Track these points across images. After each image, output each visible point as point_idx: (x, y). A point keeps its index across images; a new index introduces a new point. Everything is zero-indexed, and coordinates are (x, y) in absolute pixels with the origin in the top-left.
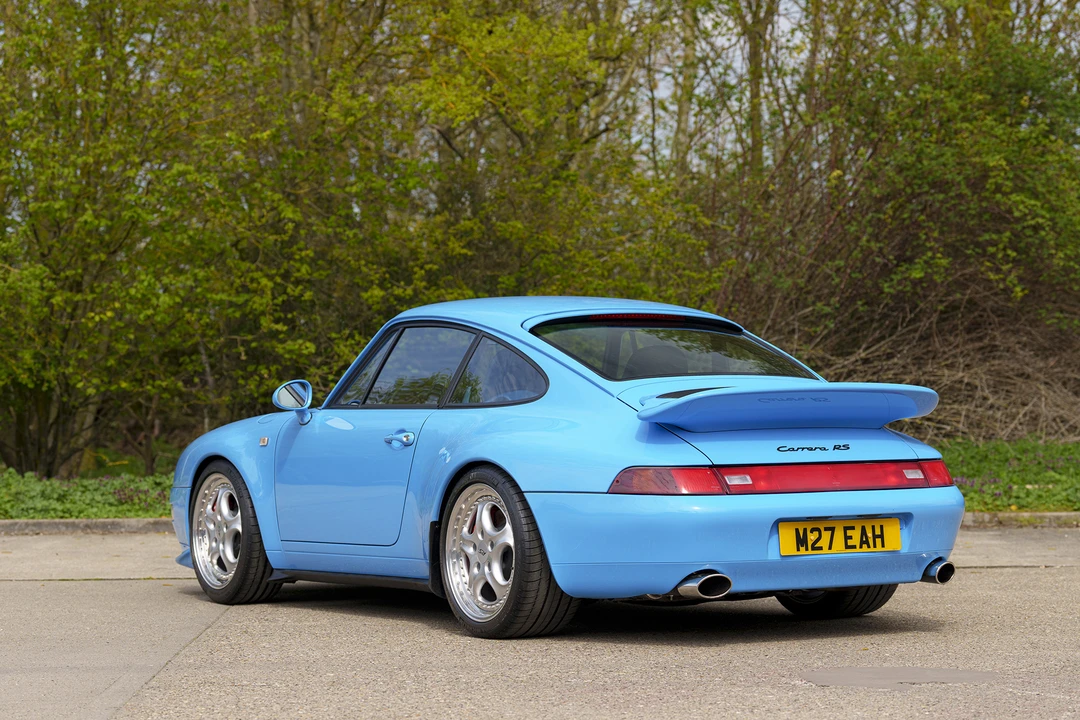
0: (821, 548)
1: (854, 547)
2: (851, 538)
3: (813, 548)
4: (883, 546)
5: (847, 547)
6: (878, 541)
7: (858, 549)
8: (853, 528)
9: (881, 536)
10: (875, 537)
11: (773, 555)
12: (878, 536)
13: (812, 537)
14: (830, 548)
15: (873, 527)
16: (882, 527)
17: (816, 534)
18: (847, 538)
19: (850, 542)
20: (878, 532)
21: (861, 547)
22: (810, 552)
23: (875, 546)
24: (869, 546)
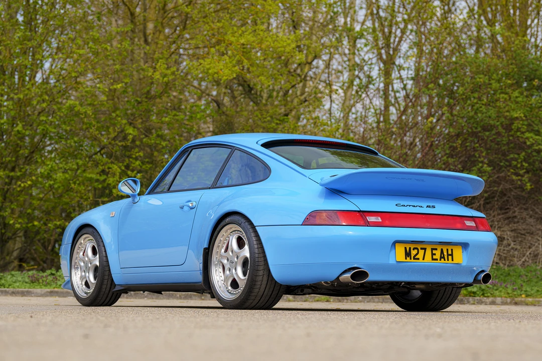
0: (418, 259)
1: (437, 260)
2: (435, 254)
3: (414, 258)
4: (453, 260)
5: (433, 259)
6: (450, 257)
7: (439, 261)
8: (436, 249)
9: (452, 255)
10: (448, 255)
11: (392, 261)
12: (450, 255)
13: (414, 252)
14: (423, 259)
15: (447, 250)
16: (452, 250)
17: (416, 251)
18: (433, 254)
19: (434, 257)
20: (450, 252)
21: (440, 260)
22: (412, 260)
23: (448, 260)
24: (445, 260)
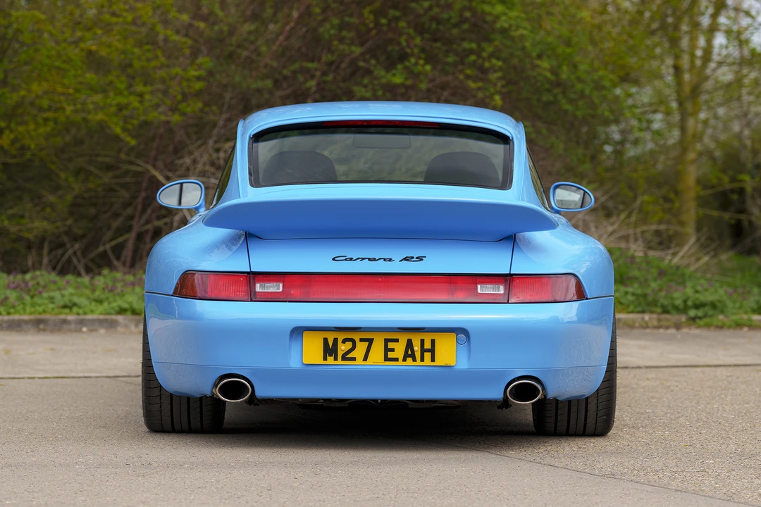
0: (354, 359)
1: (396, 360)
2: (393, 350)
3: (344, 358)
4: (433, 360)
5: (387, 359)
6: (428, 355)
7: (400, 362)
8: (397, 341)
9: (432, 351)
10: (423, 350)
11: (294, 363)
12: (428, 350)
13: (343, 348)
14: (365, 359)
15: (422, 342)
16: (433, 342)
17: (349, 345)
18: (387, 350)
19: (391, 355)
20: (428, 345)
21: (404, 360)
22: (340, 361)
23: (422, 359)
24: (414, 360)
